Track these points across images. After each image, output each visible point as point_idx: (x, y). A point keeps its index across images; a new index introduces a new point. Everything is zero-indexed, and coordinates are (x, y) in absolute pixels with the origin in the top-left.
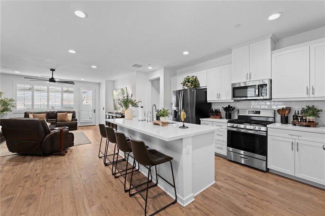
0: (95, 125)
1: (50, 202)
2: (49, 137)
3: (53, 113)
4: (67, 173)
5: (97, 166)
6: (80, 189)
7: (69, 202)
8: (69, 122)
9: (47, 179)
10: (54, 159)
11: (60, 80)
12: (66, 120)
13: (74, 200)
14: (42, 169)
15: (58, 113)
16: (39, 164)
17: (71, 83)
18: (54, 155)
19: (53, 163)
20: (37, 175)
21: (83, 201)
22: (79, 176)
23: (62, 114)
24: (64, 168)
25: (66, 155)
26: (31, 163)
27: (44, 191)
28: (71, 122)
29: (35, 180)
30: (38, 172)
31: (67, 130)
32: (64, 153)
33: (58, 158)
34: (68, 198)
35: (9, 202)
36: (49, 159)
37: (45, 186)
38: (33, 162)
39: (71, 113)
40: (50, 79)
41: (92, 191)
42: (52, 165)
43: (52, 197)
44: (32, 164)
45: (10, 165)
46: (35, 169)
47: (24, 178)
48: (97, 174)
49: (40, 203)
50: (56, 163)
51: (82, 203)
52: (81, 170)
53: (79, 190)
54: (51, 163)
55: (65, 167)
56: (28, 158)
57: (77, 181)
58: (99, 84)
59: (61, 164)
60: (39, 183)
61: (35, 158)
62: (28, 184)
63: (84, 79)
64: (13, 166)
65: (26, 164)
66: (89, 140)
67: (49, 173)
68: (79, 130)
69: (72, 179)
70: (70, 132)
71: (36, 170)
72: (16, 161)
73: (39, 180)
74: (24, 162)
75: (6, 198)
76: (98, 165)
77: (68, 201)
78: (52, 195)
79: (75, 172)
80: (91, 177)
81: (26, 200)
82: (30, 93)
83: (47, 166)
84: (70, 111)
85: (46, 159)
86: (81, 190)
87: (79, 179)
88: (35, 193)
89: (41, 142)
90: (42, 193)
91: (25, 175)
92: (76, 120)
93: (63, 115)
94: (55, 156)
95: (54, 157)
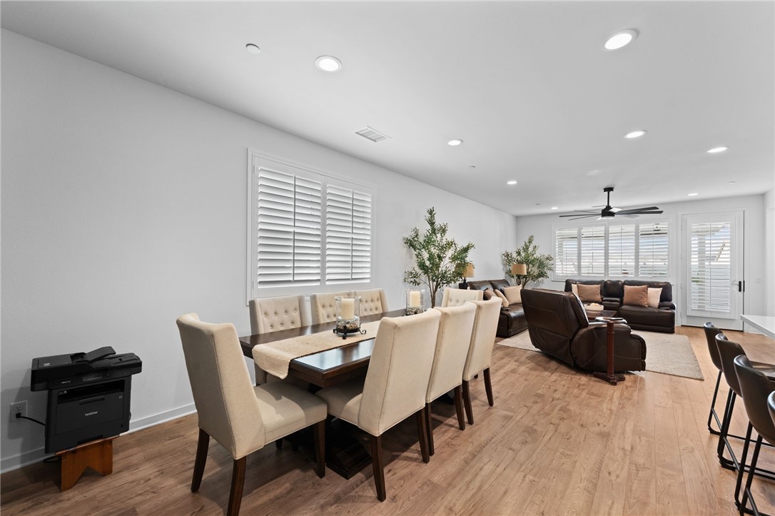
0: (742, 331)
1: (552, 461)
2: (584, 333)
3: (615, 284)
4: (604, 426)
5: (692, 451)
6: (617, 477)
7: (581, 485)
8: (651, 309)
9: (565, 416)
10: (592, 383)
11: (620, 210)
12: (645, 304)
13: (593, 491)
14: (565, 393)
15: (626, 286)
16: (563, 383)
17: (652, 210)
18: (595, 376)
19: (587, 391)
20: (553, 400)
21: (610, 508)
22: (628, 447)
23: (635, 289)
24: (602, 411)
25: (620, 386)
26: (553, 375)
27: (551, 434)
28: (656, 311)
29: (547, 407)
30: (557, 395)
31: (627, 328)
32: (614, 379)
33: (601, 384)
34: (584, 476)
35: (506, 421)
36: (584, 379)
37: (557, 426)
38: (558, 374)
39: (659, 287)
40: (603, 211)
41: (645, 504)
42: (584, 394)
43: (558, 454)
44: (554, 377)
45: (528, 365)
46: (555, 388)
47: (535, 396)
48: (681, 471)
49: (539, 450)
50: (593, 394)
51: (607, 509)
52: (640, 438)
53: (613, 477)
54: (583, 390)
55: (605, 410)
56: (553, 364)
57: (619, 456)
58: (763, 196)
59: (600, 399)
60: (550, 416)
61: (563, 368)
62: (536, 408)
63: (696, 194)
64: (531, 369)
65: (547, 373)
66: (700, 371)
67: (573, 408)
68: (679, 334)
69: (609, 443)
70: (633, 332)
71: (555, 390)
72: (536, 363)
73: (552, 411)
74: (546, 369)
75: (506, 412)
76: (696, 451)
77: (580, 483)
78: (561, 450)
79: (623, 433)
80: (659, 469)
81: (524, 432)
82: (575, 243)
83: (576, 391)
84: (658, 283)
85: (578, 377)
86: (619, 480)
87: (625, 455)
88: (538, 428)
89: (571, 341)
90: (547, 437)
91: (539, 392)
92: (673, 307)
93: (637, 292)
94: (597, 379)
95: (594, 378)
